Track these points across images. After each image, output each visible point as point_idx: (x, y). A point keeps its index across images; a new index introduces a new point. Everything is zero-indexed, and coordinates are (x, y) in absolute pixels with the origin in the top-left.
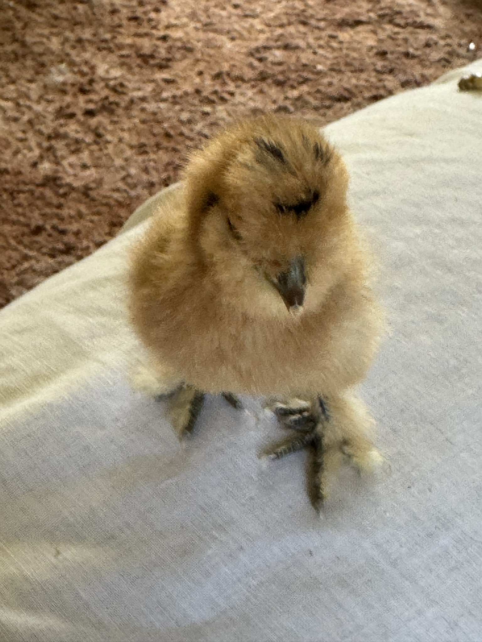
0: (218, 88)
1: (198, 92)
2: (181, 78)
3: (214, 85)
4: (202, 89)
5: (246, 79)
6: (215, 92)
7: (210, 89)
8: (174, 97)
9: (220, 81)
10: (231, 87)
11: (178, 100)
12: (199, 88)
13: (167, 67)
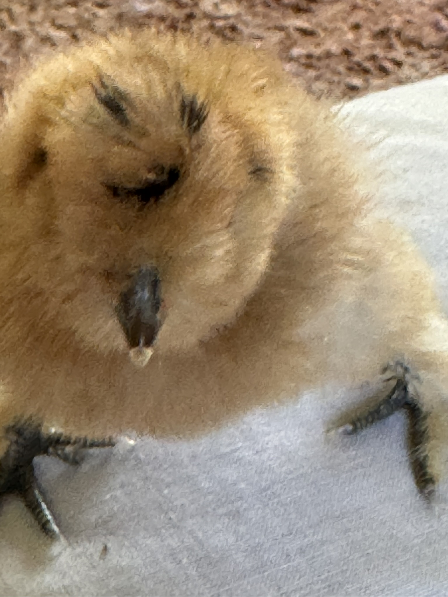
0: (379, 52)
1: (347, 53)
2: (325, 29)
3: (373, 47)
4: (355, 51)
5: (425, 44)
6: (373, 58)
7: (367, 53)
8: (309, 56)
9: (384, 42)
10: (399, 53)
11: (314, 62)
12: (349, 48)
13: (306, 11)
